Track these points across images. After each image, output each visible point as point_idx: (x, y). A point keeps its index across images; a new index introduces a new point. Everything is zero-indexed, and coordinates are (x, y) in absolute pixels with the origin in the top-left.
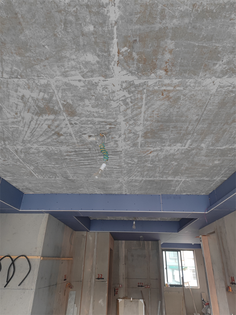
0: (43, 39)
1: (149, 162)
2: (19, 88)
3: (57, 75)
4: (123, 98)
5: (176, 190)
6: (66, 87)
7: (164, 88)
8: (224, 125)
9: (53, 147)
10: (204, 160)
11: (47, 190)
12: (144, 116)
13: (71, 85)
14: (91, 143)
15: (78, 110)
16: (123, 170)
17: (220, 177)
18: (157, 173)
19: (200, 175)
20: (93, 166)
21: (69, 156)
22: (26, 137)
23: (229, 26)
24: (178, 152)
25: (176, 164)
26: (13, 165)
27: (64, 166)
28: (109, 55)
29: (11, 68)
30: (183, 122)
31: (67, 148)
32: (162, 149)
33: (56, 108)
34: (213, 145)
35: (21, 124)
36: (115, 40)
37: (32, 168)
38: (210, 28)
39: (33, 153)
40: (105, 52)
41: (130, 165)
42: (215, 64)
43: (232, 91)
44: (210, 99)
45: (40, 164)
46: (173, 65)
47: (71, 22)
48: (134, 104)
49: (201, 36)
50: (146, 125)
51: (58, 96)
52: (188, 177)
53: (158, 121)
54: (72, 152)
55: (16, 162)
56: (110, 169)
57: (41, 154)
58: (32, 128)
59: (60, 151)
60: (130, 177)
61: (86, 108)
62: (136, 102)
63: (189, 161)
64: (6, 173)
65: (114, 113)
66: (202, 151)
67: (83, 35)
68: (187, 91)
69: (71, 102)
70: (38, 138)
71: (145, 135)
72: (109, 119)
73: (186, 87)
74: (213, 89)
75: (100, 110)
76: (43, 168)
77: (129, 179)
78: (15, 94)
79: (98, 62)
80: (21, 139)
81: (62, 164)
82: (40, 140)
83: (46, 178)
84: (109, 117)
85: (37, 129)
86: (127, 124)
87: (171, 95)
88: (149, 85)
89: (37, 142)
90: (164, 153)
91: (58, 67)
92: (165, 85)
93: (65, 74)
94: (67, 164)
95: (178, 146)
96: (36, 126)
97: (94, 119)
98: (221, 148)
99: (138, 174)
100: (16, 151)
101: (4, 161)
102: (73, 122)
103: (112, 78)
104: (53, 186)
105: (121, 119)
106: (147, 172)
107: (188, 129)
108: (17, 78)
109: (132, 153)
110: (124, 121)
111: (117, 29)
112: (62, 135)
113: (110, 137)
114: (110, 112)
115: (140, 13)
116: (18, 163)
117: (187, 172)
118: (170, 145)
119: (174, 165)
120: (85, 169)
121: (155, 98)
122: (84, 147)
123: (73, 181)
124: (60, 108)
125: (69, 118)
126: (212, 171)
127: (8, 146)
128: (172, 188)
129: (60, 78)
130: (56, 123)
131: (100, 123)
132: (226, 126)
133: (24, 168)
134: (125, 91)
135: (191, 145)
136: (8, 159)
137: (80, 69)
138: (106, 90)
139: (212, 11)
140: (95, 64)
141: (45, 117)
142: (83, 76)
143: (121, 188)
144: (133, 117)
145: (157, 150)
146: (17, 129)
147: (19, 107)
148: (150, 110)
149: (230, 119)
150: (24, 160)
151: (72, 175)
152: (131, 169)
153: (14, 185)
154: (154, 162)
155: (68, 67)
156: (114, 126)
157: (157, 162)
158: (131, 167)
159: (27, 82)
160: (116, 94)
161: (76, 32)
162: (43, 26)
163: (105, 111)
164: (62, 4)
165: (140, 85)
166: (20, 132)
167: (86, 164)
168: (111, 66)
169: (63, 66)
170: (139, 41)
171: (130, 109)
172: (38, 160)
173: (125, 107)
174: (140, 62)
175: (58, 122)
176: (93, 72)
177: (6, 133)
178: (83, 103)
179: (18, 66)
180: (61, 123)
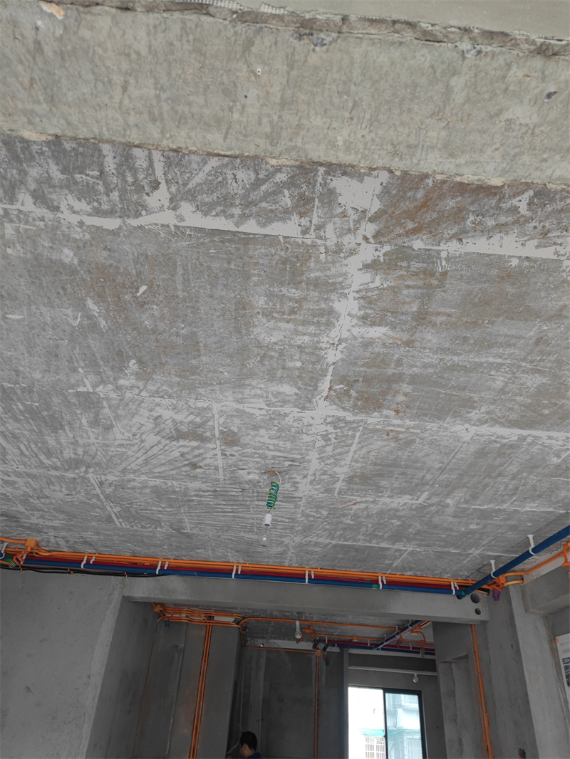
0: (224, 366)
1: (350, 517)
2: (157, 408)
3: (227, 401)
4: (324, 433)
5: (395, 565)
6: (235, 413)
7: (392, 428)
8: (485, 478)
9: (174, 482)
10: (451, 522)
12: (353, 457)
13: (245, 412)
14: (250, 482)
15: (244, 440)
16: (297, 525)
17: (480, 550)
18: (361, 534)
19: (442, 543)
20: (240, 515)
21: (201, 496)
22: (133, 465)
23: (488, 380)
24: (405, 507)
25: (399, 523)
26: (80, 502)
27: (183, 511)
28: (316, 389)
29: (159, 388)
30: (418, 469)
31: (201, 485)
32: (375, 501)
33: (207, 434)
34: (466, 502)
35: (135, 448)
36: (329, 378)
37: (117, 509)
38: (461, 379)
39: (133, 488)
40: (311, 386)
41: (311, 519)
42: (468, 412)
43: (495, 441)
44: (461, 447)
45: (137, 505)
46: (407, 407)
47: (272, 357)
48: (339, 441)
49: (450, 385)
50: (354, 467)
51: (217, 423)
52: (419, 546)
53: (376, 464)
54: (208, 491)
55: (90, 499)
57: (147, 491)
58: (151, 454)
59: (187, 489)
60: (307, 537)
61: (258, 439)
62: (343, 439)
63: (423, 521)
65: (304, 448)
66: (446, 509)
67: (284, 368)
68: (426, 435)
69: (236, 430)
70: (154, 467)
71: (350, 480)
72: (292, 454)
73: (426, 431)
74: (467, 437)
75: (281, 443)
76: (139, 511)
77: (304, 540)
78: (146, 413)
79: (296, 394)
81: (180, 507)
82: (157, 470)
83: (135, 528)
84: (294, 451)
85: (159, 457)
86: (322, 463)
87: (401, 436)
88: (368, 422)
89: (149, 473)
90: (378, 506)
91: (234, 393)
92: (393, 426)
93: (241, 401)
94: (190, 508)
95: (406, 499)
96: (160, 453)
97: (267, 452)
98: (481, 508)
99: (324, 533)
100: (101, 483)
101: (67, 495)
102: (228, 453)
103: (312, 410)
104: (143, 542)
105: (313, 456)
106: (342, 532)
107: (425, 478)
108: (162, 397)
109: (320, 501)
110: (317, 459)
111: (333, 369)
112: (200, 467)
113: (287, 476)
114: (297, 446)
115: (368, 359)
116: (94, 500)
117: (418, 537)
118: (391, 497)
119: (395, 525)
120: (221, 518)
121: (375, 438)
122: (233, 486)
123: (188, 536)
124: (214, 435)
125: (223, 447)
126: (464, 539)
127: (90, 476)
128: (387, 562)
129: (231, 404)
130: (197, 452)
131: (274, 458)
132: (487, 480)
133: (100, 508)
134: (329, 425)
135: (429, 499)
136: (79, 492)
137: (267, 397)
138: (299, 422)
139: (466, 367)
140: (291, 395)
141: (182, 442)
142: (268, 405)
143: (283, 553)
144: (333, 456)
145: (366, 502)
146: (123, 454)
147: (144, 428)
148: (364, 450)
149: (494, 472)
150: (107, 497)
151: (192, 526)
152: (313, 525)
154: (359, 517)
155: (249, 395)
156: (298, 464)
157: (365, 518)
158: (313, 521)
159: (175, 403)
160: (313, 428)
161: (275, 365)
162: (230, 356)
163: (288, 445)
164: (266, 342)
165: (354, 422)
166: (126, 458)
167: (227, 510)
168: (314, 400)
169: (242, 393)
170: (363, 381)
171: (332, 446)
172: (136, 499)
173: (324, 443)
174: (359, 400)
175: (201, 451)
176: (285, 402)
177: (99, 457)
178: (256, 432)
179: (171, 386)
180: (206, 453)
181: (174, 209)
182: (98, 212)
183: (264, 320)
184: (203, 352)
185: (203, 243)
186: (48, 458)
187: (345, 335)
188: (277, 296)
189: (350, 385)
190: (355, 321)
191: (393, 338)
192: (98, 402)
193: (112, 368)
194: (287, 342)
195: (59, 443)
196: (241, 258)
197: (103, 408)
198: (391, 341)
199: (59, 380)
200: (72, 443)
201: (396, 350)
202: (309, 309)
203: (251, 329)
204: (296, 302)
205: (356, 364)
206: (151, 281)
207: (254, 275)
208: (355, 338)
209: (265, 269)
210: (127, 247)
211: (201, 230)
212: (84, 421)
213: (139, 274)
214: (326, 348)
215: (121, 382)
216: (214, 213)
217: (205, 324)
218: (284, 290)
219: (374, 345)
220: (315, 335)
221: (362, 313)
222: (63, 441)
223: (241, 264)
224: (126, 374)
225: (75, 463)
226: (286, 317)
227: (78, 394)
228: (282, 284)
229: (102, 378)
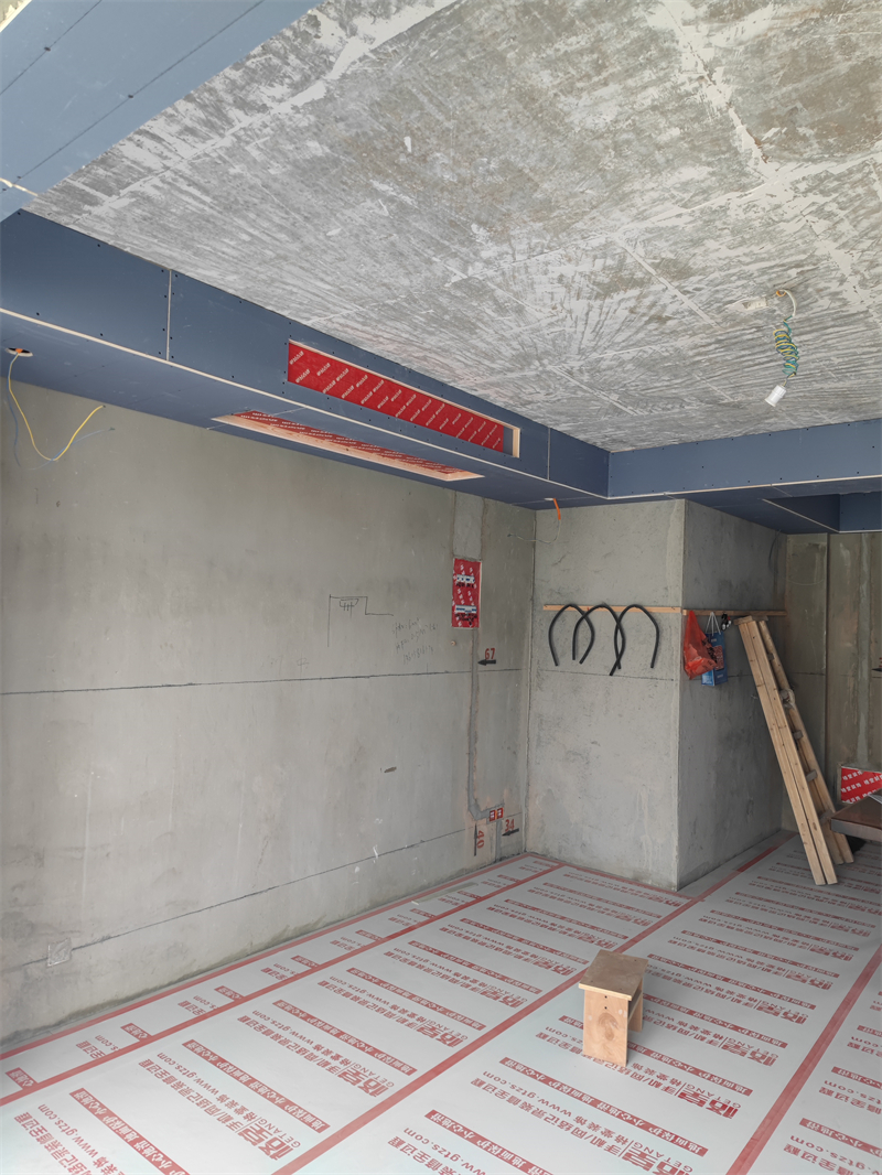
0: (578, 183)
2: (550, 267)
3: (623, 224)
4: (814, 208)
6: (649, 235)
9: (653, 347)
11: (669, 438)
13: (660, 229)
14: (757, 315)
15: (695, 264)
21: (706, 353)
22: (585, 341)
26: (568, 399)
27: (698, 379)
28: (737, 153)
29: (529, 243)
31: (692, 339)
33: (639, 275)
35: (569, 322)
36: (740, 129)
37: (614, 397)
39: (610, 368)
40: (724, 153)
45: (632, 386)
47: (628, 142)
48: (851, 209)
51: (636, 254)
54: (710, 344)
55: (574, 393)
56: (846, 359)
57: (629, 366)
58: (595, 323)
59: (676, 350)
61: (714, 256)
62: (857, 204)
64: (557, 418)
65: (799, 242)
67: (659, 147)
69: (672, 256)
70: (612, 337)
72: (788, 257)
75: (755, 249)
76: (643, 393)
78: (544, 279)
79: (713, 174)
80: (575, 347)
81: (689, 374)
82: (619, 339)
83: (656, 412)
84: (787, 253)
85: (606, 322)
86: (853, 252)
89: (612, 345)
91: (622, 211)
93: (641, 216)
94: (704, 371)
96: (603, 317)
97: (746, 268)
100: (570, 373)
101: (547, 395)
102: (690, 289)
103: (758, 185)
104: (682, 426)
105: (825, 247)
108: (542, 253)
110: (838, 248)
111: (736, 112)
112: (669, 318)
113: (810, 290)
114: (785, 242)
115: (782, 68)
116: (580, 394)
122: (738, 328)
123: (737, 406)
124: (648, 273)
125: (676, 283)
127: (549, 368)
129: (631, 226)
130: (647, 301)
131: (763, 272)
133: (594, 401)
134: (810, 194)
136: (556, 388)
137: (673, 197)
138: (755, 209)
140: (706, 179)
141: (617, 297)
142: (685, 206)
144: (864, 234)
146: (562, 333)
147: (555, 295)
150: (590, 386)
151: (728, 393)
153: (581, 437)
155: (645, 204)
156: (811, 266)
159: (564, 253)
160: (785, 208)
161: (643, 150)
162: (574, 167)
163: (769, 246)
164: (601, 126)
165: (850, 172)
166: (570, 337)
167: (761, 361)
168: (747, 169)
169: (633, 206)
170: (805, 106)
171: (846, 222)
172: (624, 379)
173: (827, 222)
174: (826, 137)
175: (651, 298)
176: (706, 193)
177: (541, 345)
178: (703, 249)
179: (539, 235)
180: (660, 299)
181: (354, 33)
182: (297, 88)
183: (572, 100)
184: (536, 179)
185: (416, 52)
186: (493, 362)
187: (708, 55)
188: (559, 59)
189: (789, 119)
190: (704, 27)
191: (796, 15)
192: (484, 286)
193: (462, 243)
194: (631, 111)
195: (488, 343)
196: (472, 40)
197: (493, 290)
198: (797, 22)
199: (426, 278)
200: (500, 339)
201: (821, 30)
202: (618, 51)
203: (567, 120)
204: (592, 52)
205: (767, 88)
206: (408, 129)
207: (506, 51)
208: (729, 51)
209: (512, 35)
210: (352, 106)
211: (399, 38)
212: (489, 311)
213: (389, 127)
214: (696, 89)
215: (485, 254)
216: (394, 9)
217: (508, 145)
218: (561, 46)
219: (773, 44)
220: (661, 80)
221: (703, 9)
222: (490, 340)
223: (478, 48)
224: (481, 244)
225: (523, 359)
226: (596, 79)
227: (457, 286)
228: (549, 40)
229: (462, 259)
